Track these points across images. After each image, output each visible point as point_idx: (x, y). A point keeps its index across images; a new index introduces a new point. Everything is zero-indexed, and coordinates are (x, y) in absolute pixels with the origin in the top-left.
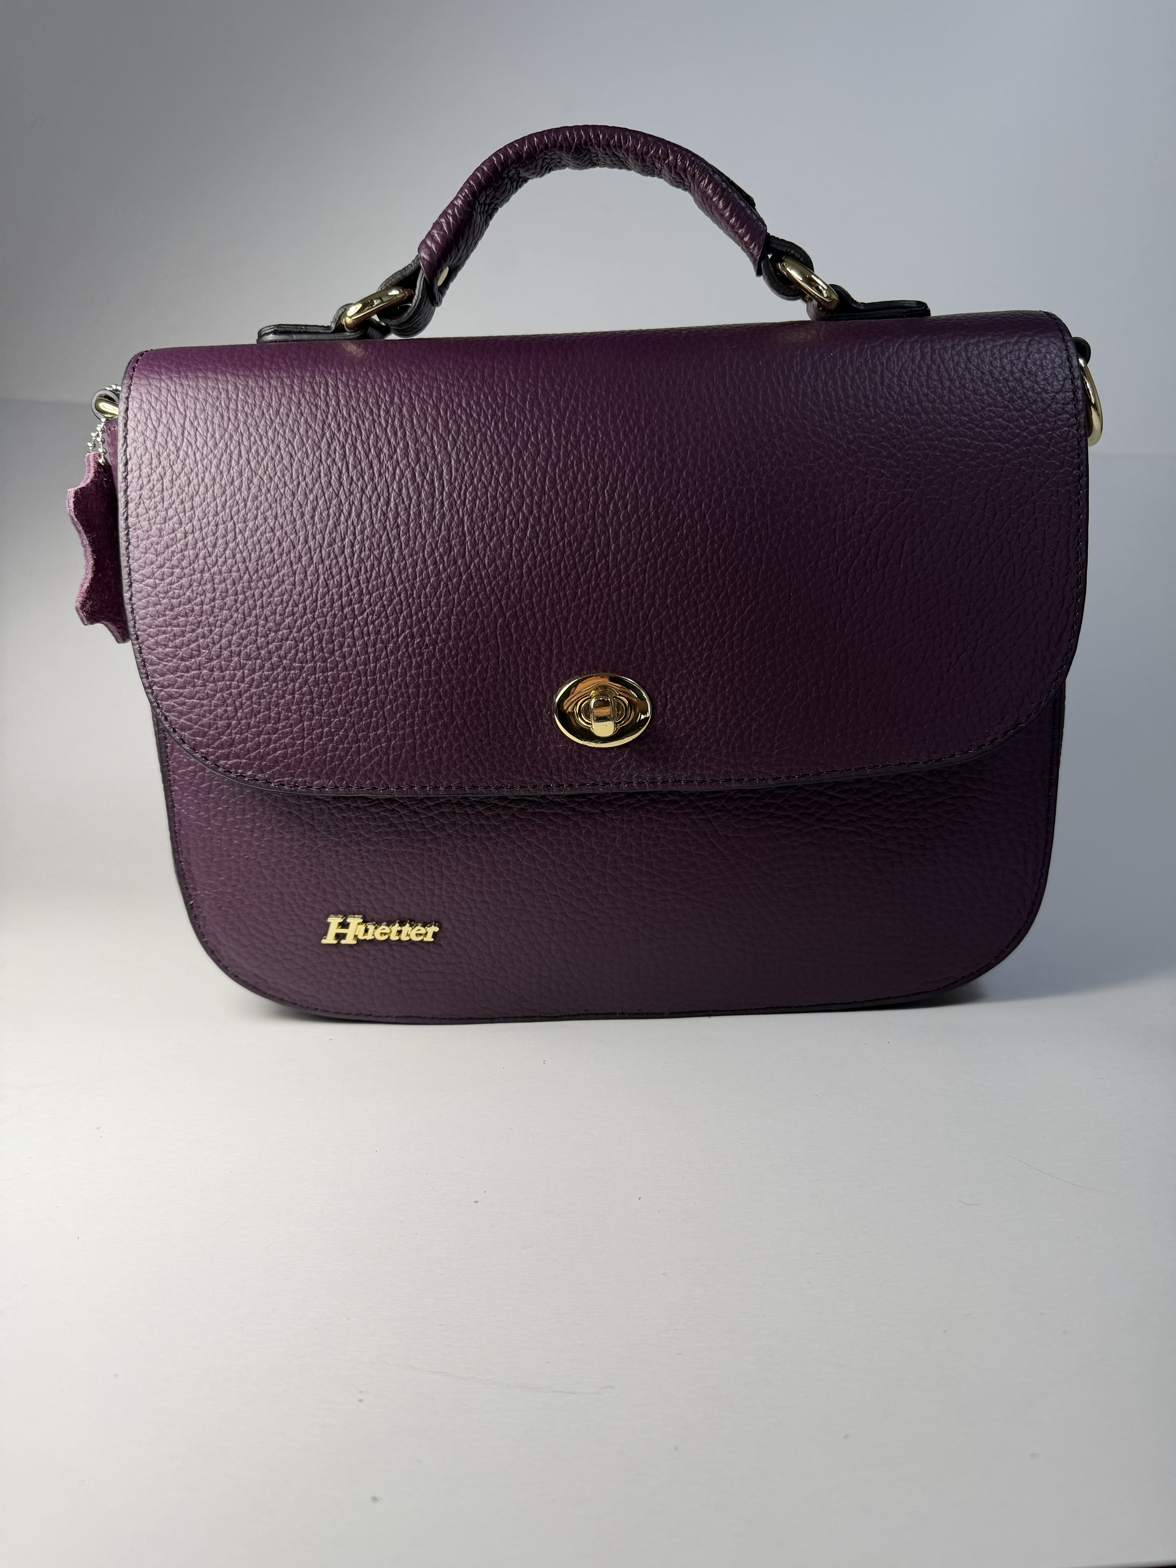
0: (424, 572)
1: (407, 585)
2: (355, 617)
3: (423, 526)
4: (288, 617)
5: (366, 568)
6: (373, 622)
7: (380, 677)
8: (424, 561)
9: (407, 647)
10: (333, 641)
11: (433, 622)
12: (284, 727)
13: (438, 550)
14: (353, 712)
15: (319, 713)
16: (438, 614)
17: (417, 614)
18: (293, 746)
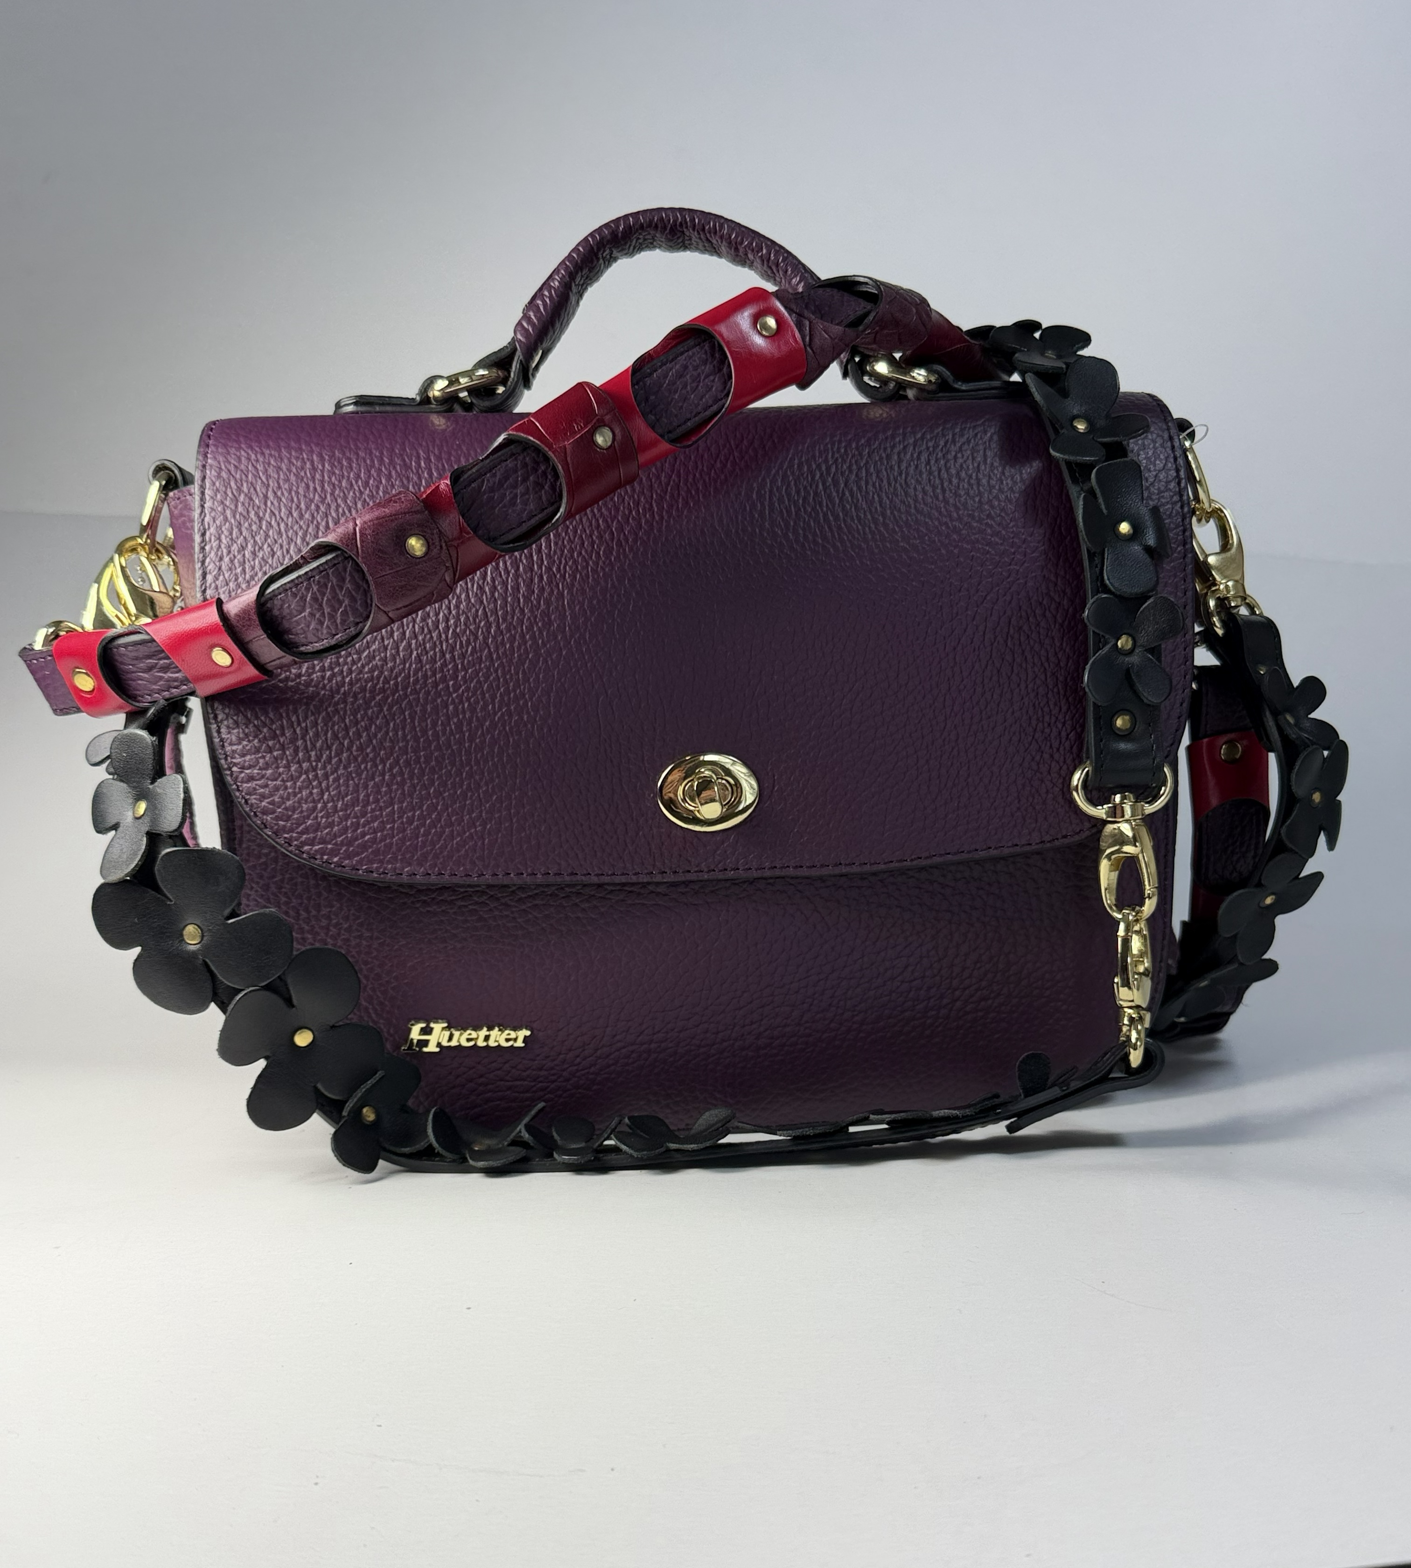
0: (523, 647)
1: (504, 660)
2: (450, 694)
3: (522, 600)
4: (378, 694)
5: (461, 642)
6: (468, 699)
7: (476, 757)
8: (523, 636)
9: (504, 726)
10: (426, 720)
11: (531, 699)
12: (373, 810)
13: (537, 625)
14: (447, 794)
15: (411, 796)
16: (537, 691)
17: (514, 691)
18: (382, 831)
